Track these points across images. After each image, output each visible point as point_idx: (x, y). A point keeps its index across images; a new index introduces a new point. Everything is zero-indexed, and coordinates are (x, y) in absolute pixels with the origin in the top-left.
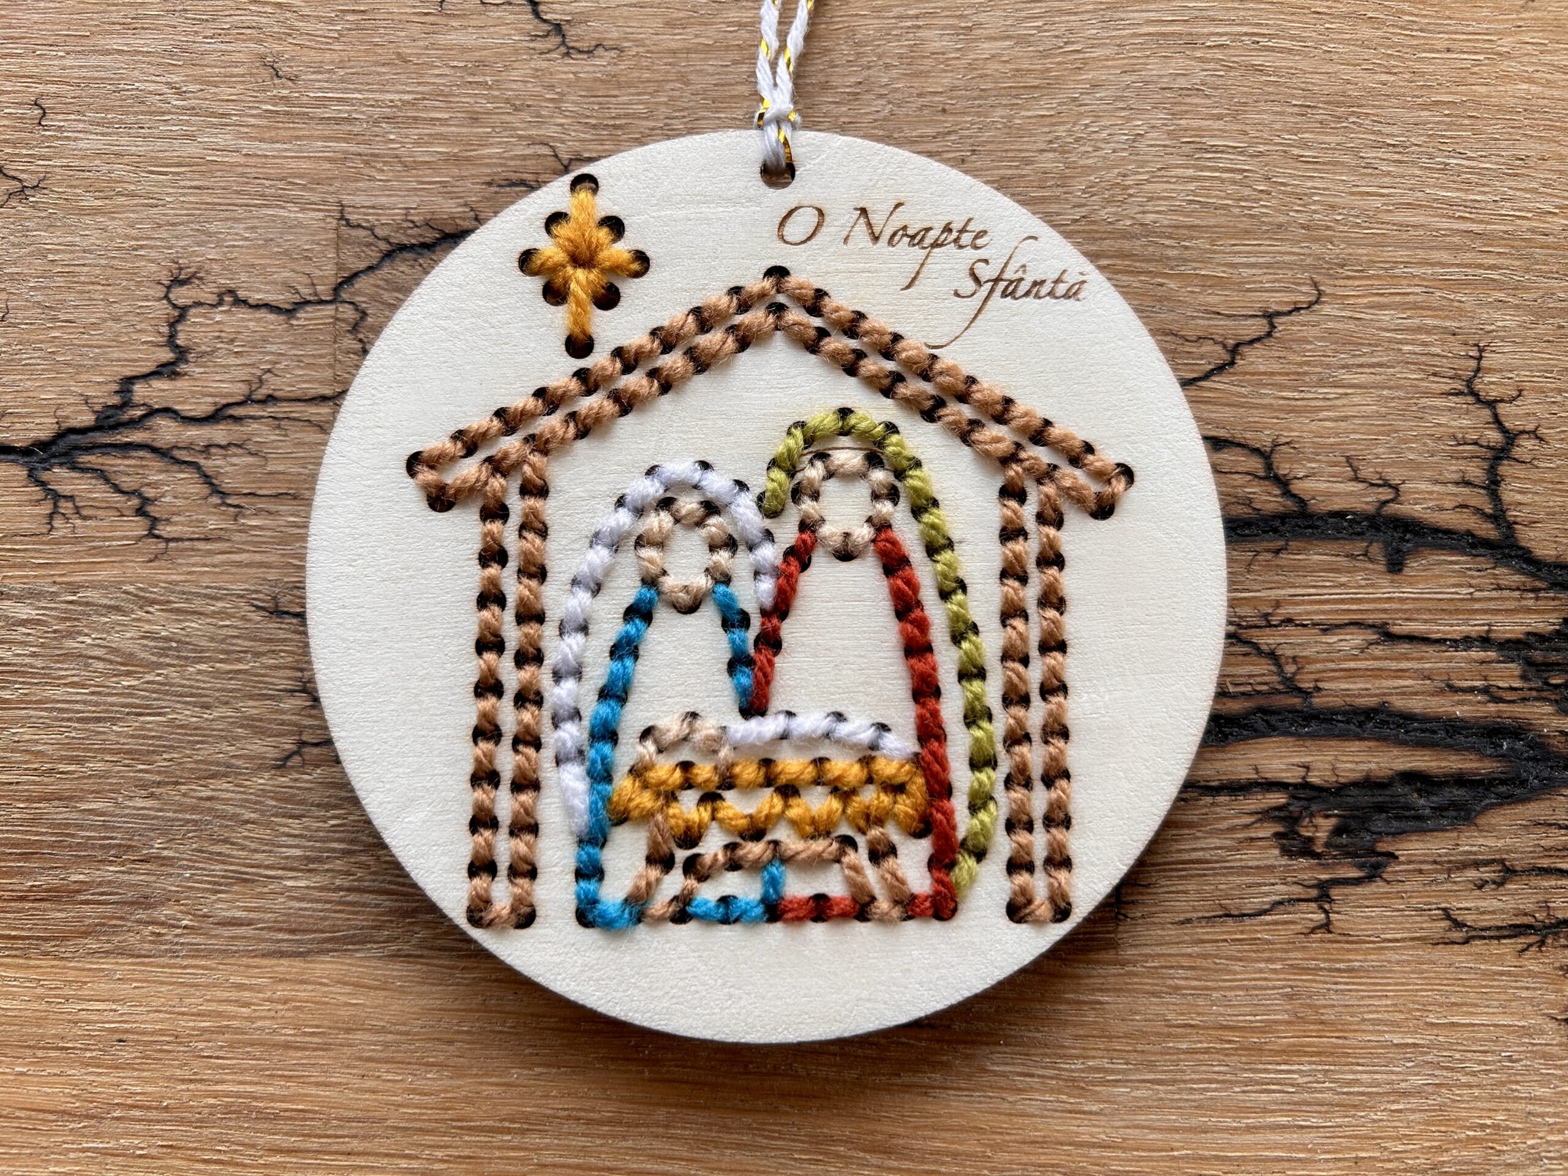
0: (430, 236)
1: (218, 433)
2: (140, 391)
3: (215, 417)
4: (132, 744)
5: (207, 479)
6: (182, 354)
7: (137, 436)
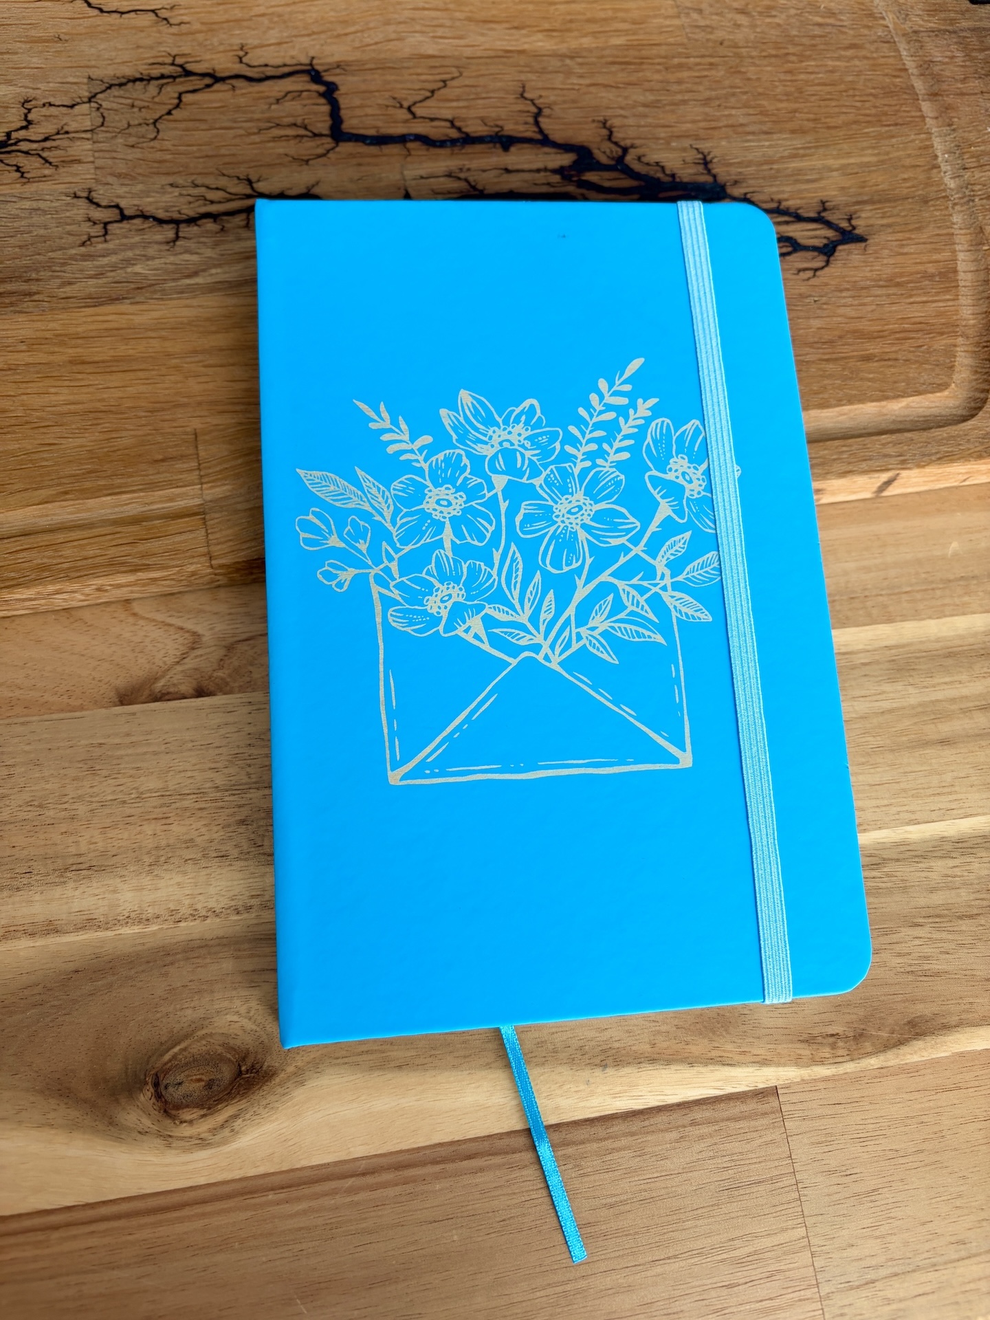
0: (124, 81)
1: (48, 144)
2: (14, 135)
3: (46, 139)
4: (20, 243)
5: (44, 158)
6: (30, 123)
7: (14, 148)
